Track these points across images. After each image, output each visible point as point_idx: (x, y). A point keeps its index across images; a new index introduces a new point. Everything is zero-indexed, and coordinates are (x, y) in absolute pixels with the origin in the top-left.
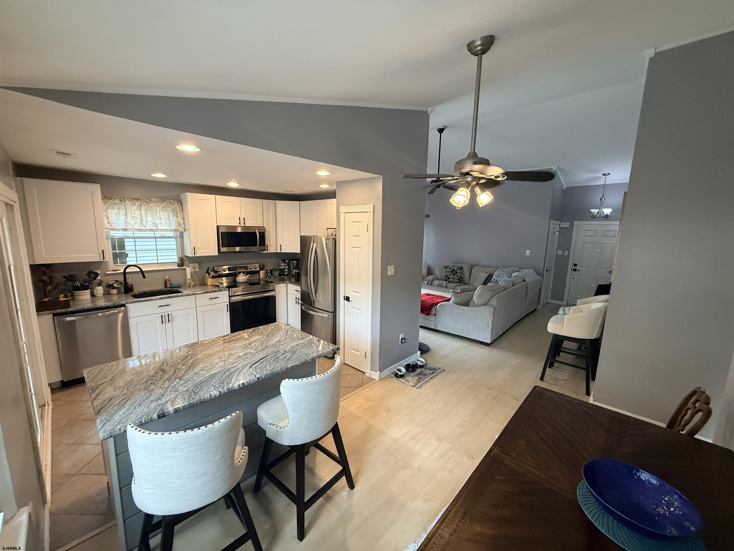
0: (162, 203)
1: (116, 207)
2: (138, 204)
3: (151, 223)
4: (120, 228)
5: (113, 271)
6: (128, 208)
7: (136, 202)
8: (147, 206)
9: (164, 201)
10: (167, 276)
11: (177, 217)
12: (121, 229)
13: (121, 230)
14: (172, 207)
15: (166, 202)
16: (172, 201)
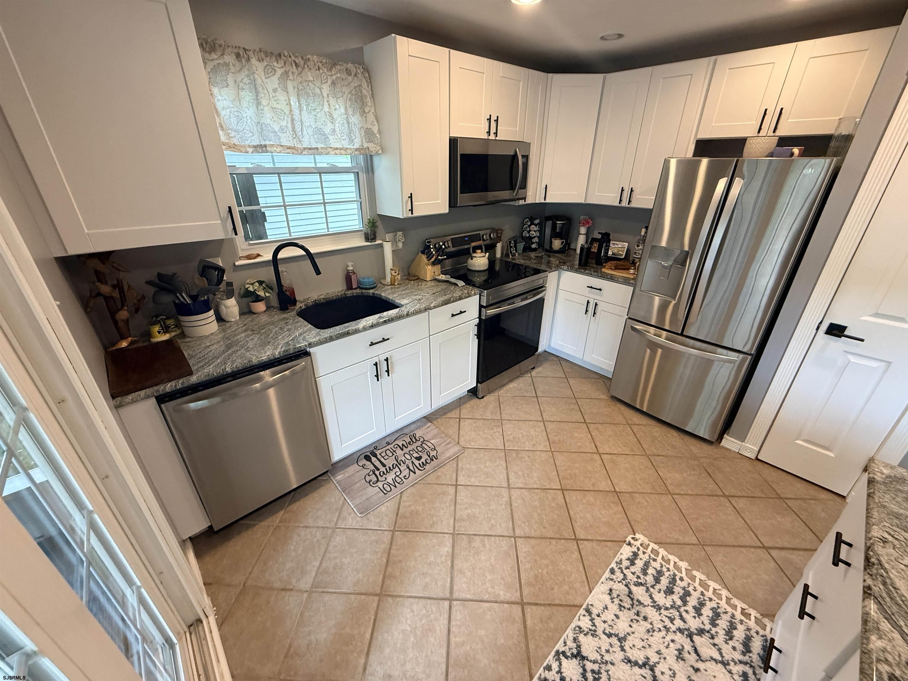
0: (331, 70)
1: (230, 79)
2: (279, 72)
3: (310, 131)
4: (247, 143)
5: (249, 257)
6: (259, 81)
7: (275, 64)
8: (300, 79)
9: (334, 65)
10: (350, 264)
11: (363, 113)
12: (249, 146)
13: (250, 150)
14: (353, 85)
15: (338, 67)
16: (350, 66)
